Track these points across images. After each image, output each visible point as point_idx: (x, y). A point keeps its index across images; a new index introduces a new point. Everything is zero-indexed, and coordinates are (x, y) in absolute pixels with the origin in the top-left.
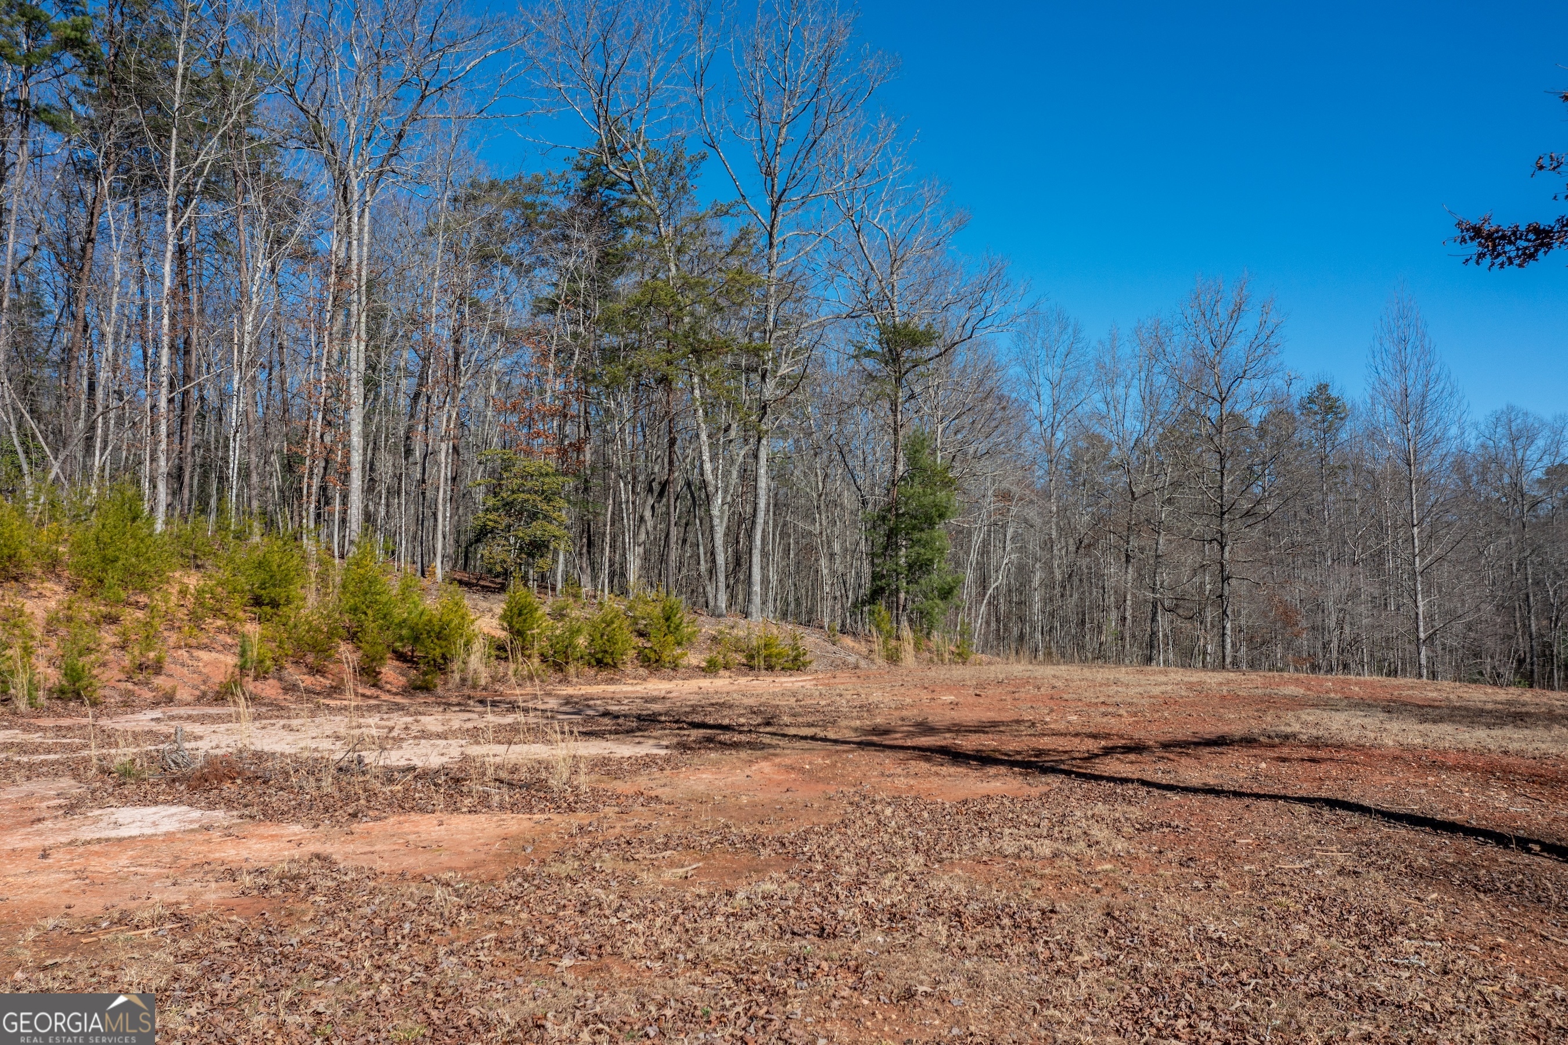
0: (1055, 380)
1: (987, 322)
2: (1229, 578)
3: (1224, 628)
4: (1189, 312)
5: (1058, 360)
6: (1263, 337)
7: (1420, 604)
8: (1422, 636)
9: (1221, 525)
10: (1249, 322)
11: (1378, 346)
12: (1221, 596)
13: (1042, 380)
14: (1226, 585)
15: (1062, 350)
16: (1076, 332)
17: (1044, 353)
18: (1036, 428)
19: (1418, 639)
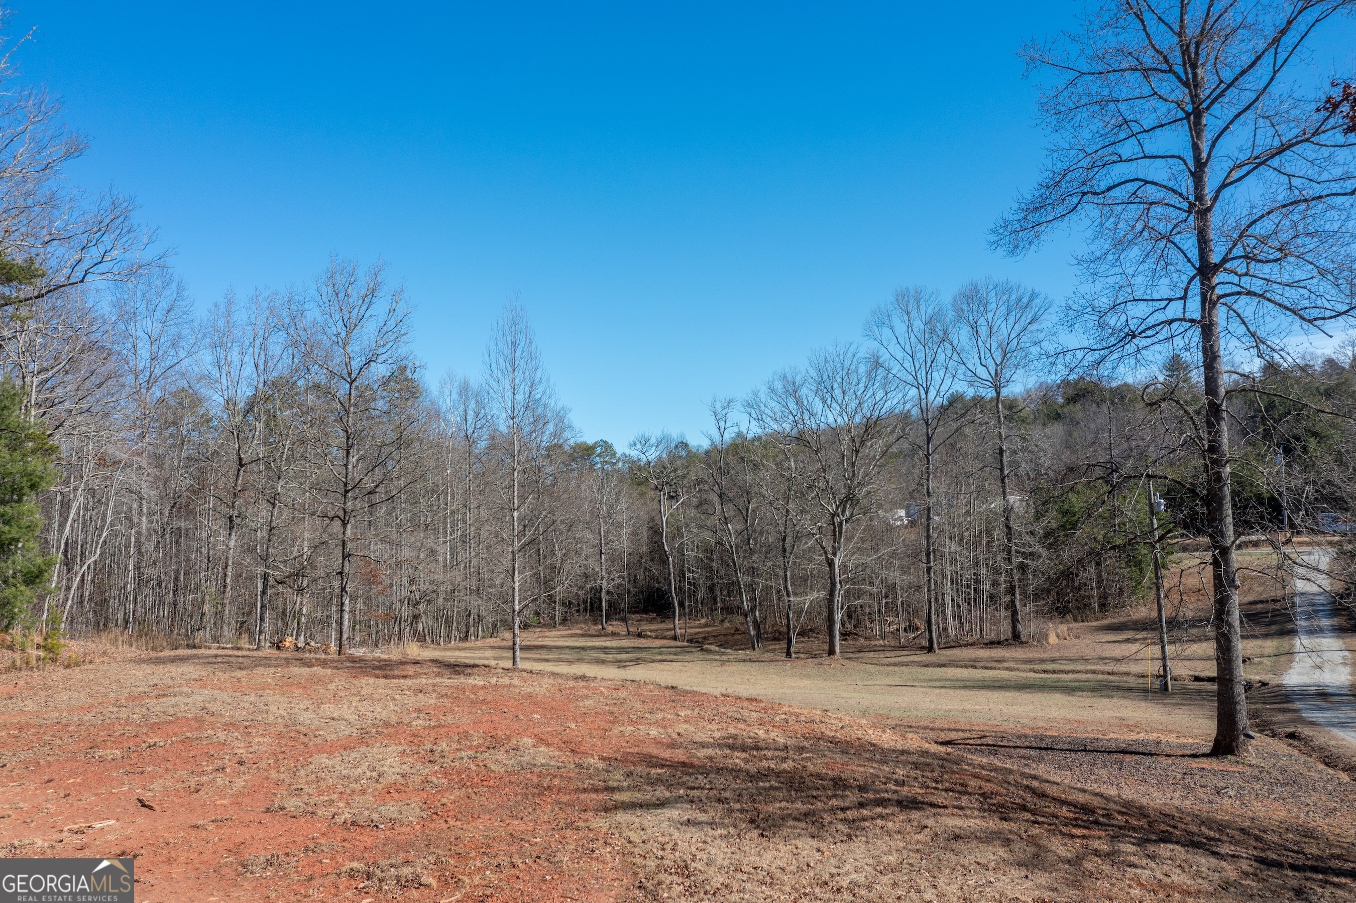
0: (155, 335)
1: (102, 268)
2: (350, 555)
3: (342, 604)
4: (324, 290)
5: (159, 315)
6: (392, 324)
7: (516, 579)
8: (517, 608)
9: (345, 503)
10: (380, 308)
11: (493, 346)
12: (341, 573)
13: (140, 333)
14: (346, 562)
15: (164, 305)
16: (180, 289)
17: (144, 305)
18: (129, 379)
19: (514, 611)
